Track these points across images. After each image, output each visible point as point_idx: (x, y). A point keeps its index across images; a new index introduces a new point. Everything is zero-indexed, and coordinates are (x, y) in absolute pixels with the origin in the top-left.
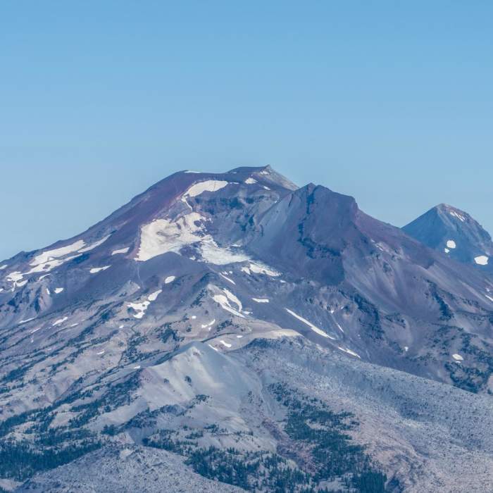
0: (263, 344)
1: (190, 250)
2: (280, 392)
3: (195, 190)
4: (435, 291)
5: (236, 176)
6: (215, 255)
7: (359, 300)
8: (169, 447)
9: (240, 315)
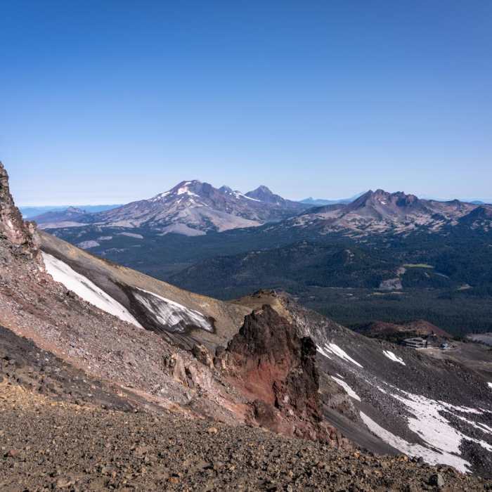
0: (197, 207)
1: (186, 193)
2: (200, 214)
3: (187, 184)
4: (224, 199)
5: (193, 181)
6: (190, 193)
7: (212, 200)
8: (183, 223)
9: (194, 202)
